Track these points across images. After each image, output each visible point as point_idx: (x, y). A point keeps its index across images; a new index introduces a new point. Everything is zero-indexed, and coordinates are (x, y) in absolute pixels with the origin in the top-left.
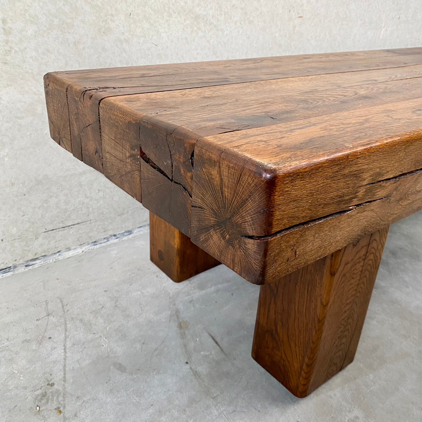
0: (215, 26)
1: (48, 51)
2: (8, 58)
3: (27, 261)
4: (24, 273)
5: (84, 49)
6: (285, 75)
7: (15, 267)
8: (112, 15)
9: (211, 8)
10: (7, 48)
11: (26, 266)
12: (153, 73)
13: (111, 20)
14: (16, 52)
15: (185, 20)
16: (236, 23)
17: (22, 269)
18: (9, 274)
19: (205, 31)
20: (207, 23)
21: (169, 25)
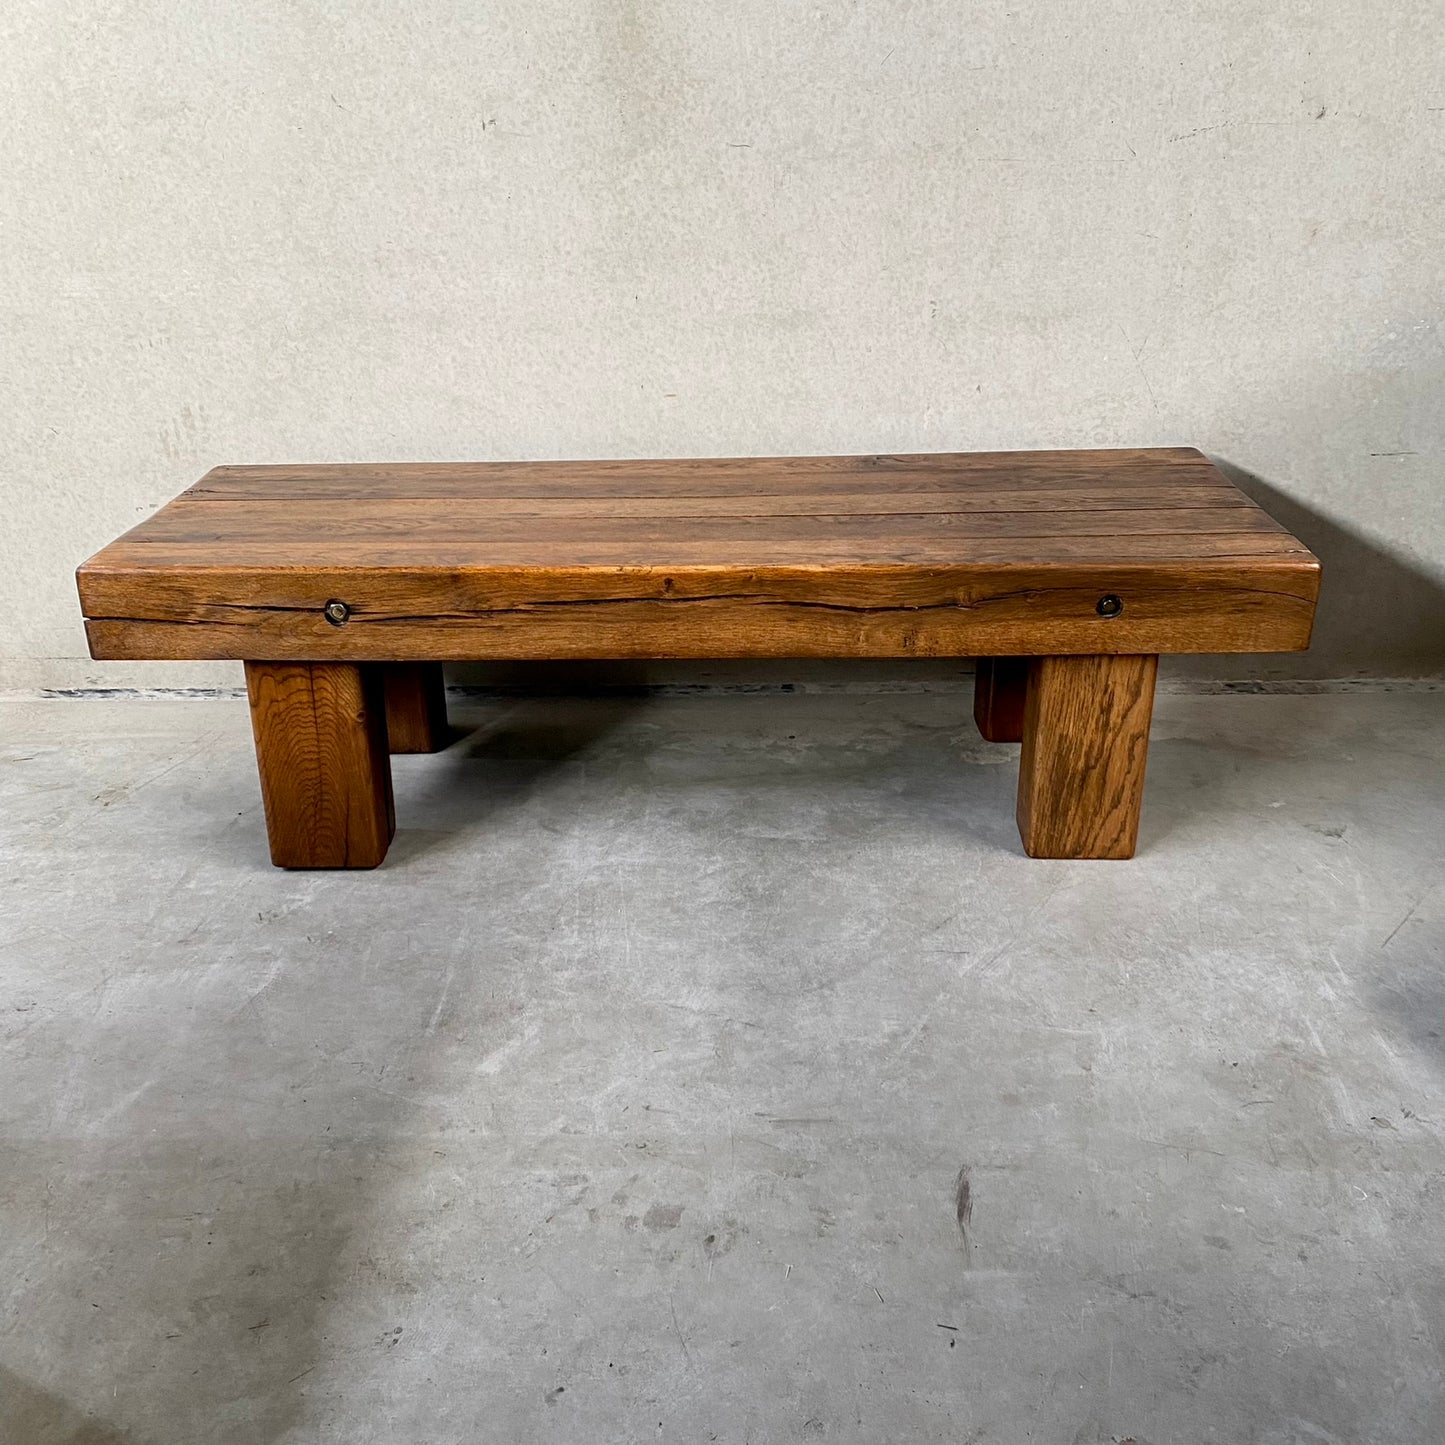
0: (489, 411)
1: (250, 439)
2: (206, 446)
3: (235, 689)
4: (227, 702)
5: (292, 437)
6: (389, 497)
7: (220, 692)
8: (326, 399)
9: (479, 387)
10: (205, 435)
11: (234, 695)
12: (308, 474)
13: (326, 405)
14: (215, 440)
15: (436, 404)
16: (528, 407)
17: (228, 698)
18: (212, 698)
19: (473, 418)
20: (474, 407)
21: (410, 410)
